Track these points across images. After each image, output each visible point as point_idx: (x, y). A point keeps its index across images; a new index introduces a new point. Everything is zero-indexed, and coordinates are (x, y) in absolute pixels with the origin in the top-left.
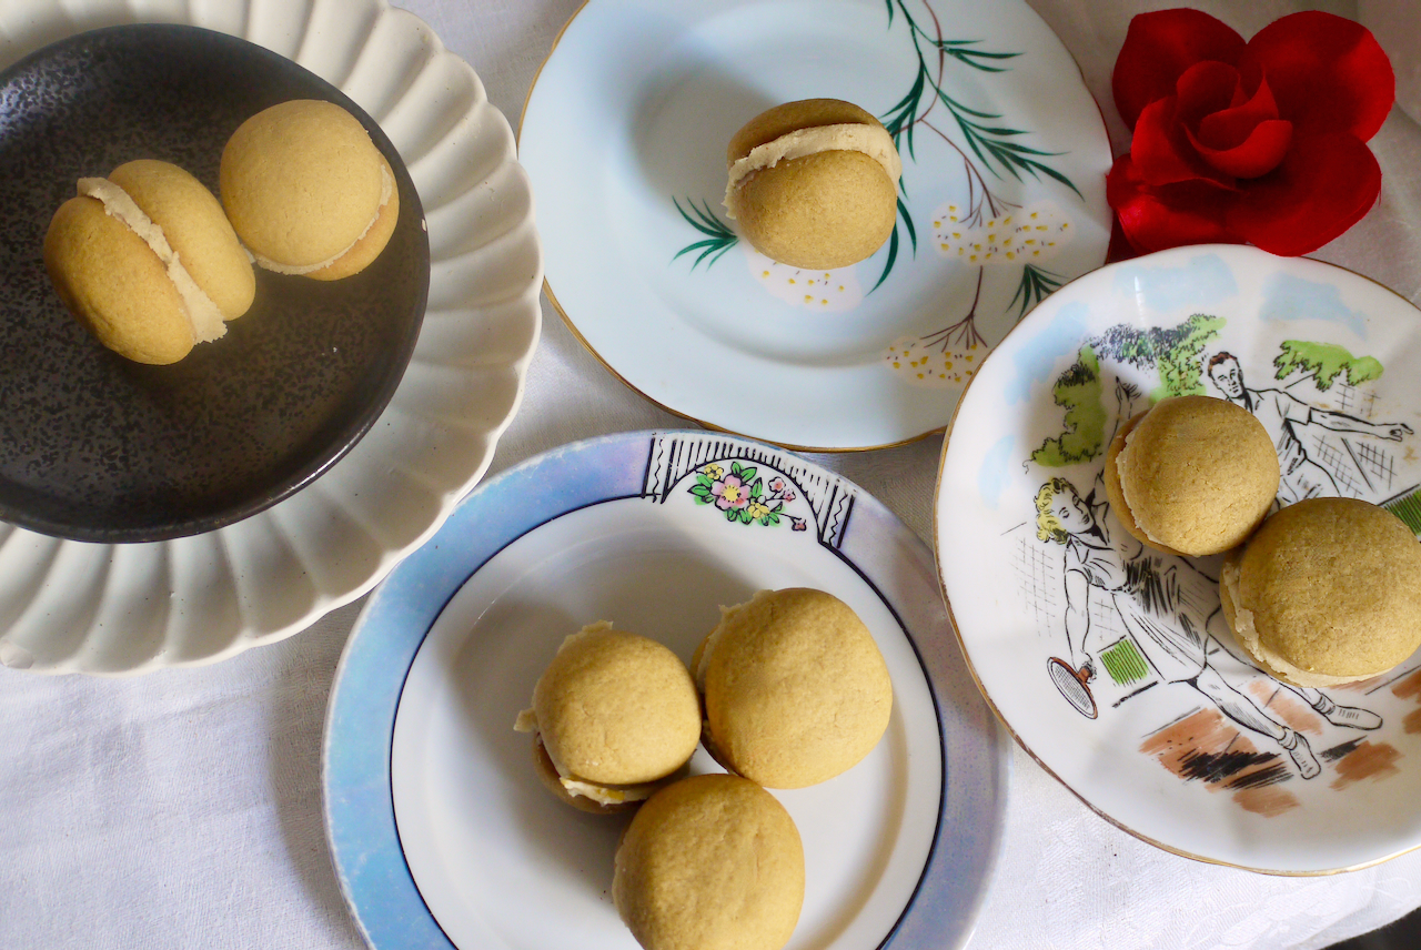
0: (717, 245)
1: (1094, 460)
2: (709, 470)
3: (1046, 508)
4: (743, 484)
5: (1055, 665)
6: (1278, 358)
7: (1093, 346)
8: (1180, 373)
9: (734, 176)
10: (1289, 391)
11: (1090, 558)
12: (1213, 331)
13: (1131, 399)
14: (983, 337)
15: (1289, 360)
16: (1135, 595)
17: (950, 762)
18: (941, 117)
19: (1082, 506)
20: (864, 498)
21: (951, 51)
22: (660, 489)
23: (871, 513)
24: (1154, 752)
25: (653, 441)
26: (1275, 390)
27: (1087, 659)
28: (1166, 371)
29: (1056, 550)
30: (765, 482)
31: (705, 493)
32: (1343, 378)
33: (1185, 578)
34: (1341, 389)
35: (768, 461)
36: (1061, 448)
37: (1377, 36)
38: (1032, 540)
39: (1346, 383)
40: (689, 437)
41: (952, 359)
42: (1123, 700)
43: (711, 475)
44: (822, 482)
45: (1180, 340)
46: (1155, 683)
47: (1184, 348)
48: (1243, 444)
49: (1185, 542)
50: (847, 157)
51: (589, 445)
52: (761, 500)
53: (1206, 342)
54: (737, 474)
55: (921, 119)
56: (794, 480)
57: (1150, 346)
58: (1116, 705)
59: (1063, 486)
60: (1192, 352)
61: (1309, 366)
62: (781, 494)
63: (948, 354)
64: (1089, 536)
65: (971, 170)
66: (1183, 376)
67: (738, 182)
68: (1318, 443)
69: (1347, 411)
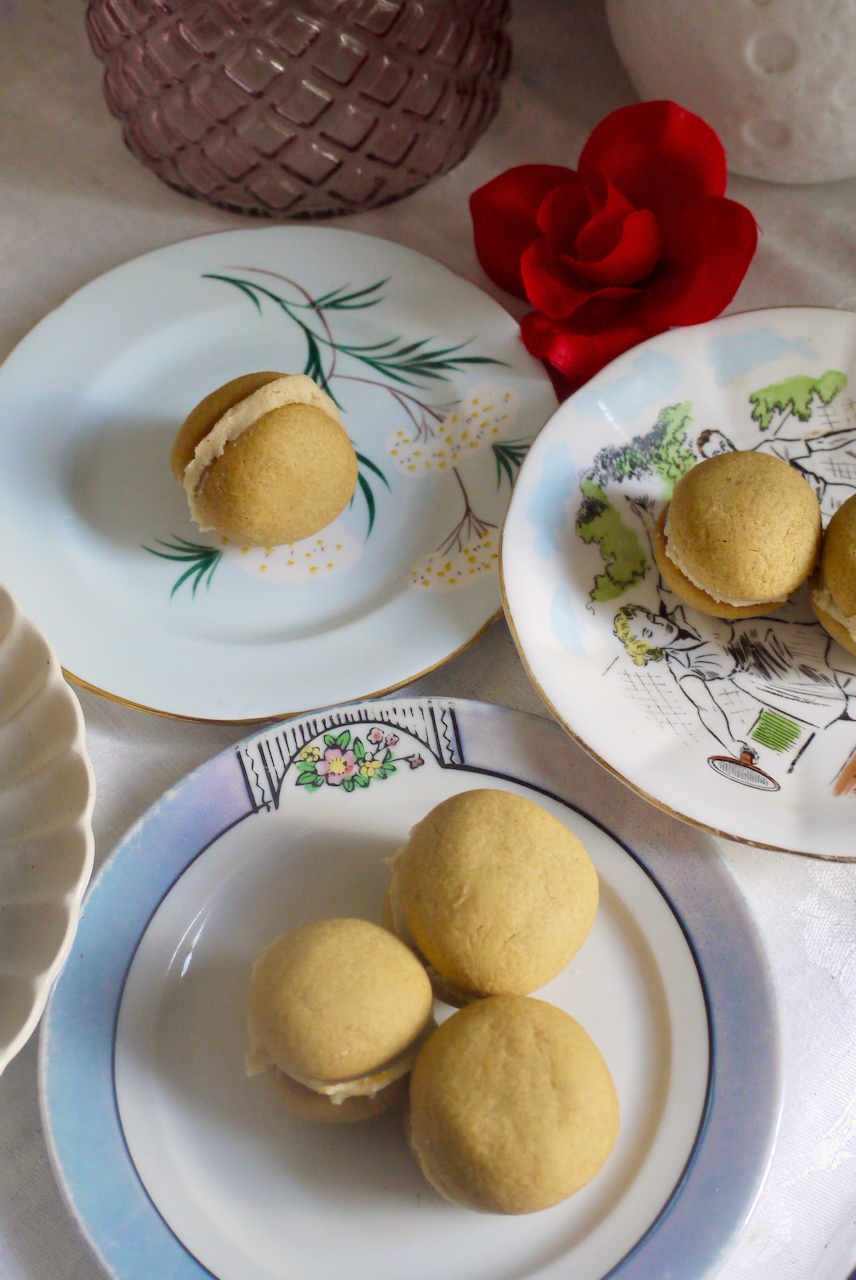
0: (205, 566)
1: (647, 576)
2: (305, 756)
3: (629, 636)
4: (344, 752)
5: (716, 763)
6: (753, 413)
7: (590, 478)
8: (678, 467)
9: (189, 486)
10: (779, 435)
11: (693, 660)
12: (686, 417)
13: (649, 509)
14: (491, 521)
15: (765, 409)
16: (751, 670)
17: (673, 897)
18: (347, 365)
19: (659, 619)
20: (462, 705)
21: (327, 306)
22: (268, 797)
23: (475, 714)
24: (848, 790)
25: (239, 756)
26: (767, 441)
27: (742, 745)
28: (665, 472)
29: (658, 668)
30: (363, 739)
31: (312, 778)
32: (817, 402)
33: (785, 635)
34: (821, 412)
35: (356, 718)
36: (612, 579)
37: (681, 103)
38: (632, 669)
39: (822, 405)
40: (270, 735)
41: (472, 553)
42: (793, 763)
43: (310, 759)
44: (417, 712)
45: (662, 439)
46: (813, 735)
47: (669, 444)
48: (767, 476)
49: (767, 586)
50: (285, 412)
51: (180, 788)
52: (368, 757)
53: (686, 429)
54: (334, 745)
55: (331, 375)
56: (389, 723)
57: (639, 456)
58: (790, 771)
59: (633, 610)
60: (678, 444)
61: (783, 406)
62: (384, 741)
63: (466, 551)
64: (681, 641)
65: (400, 396)
66: (682, 468)
67: (196, 489)
68: (829, 466)
69: (838, 427)
